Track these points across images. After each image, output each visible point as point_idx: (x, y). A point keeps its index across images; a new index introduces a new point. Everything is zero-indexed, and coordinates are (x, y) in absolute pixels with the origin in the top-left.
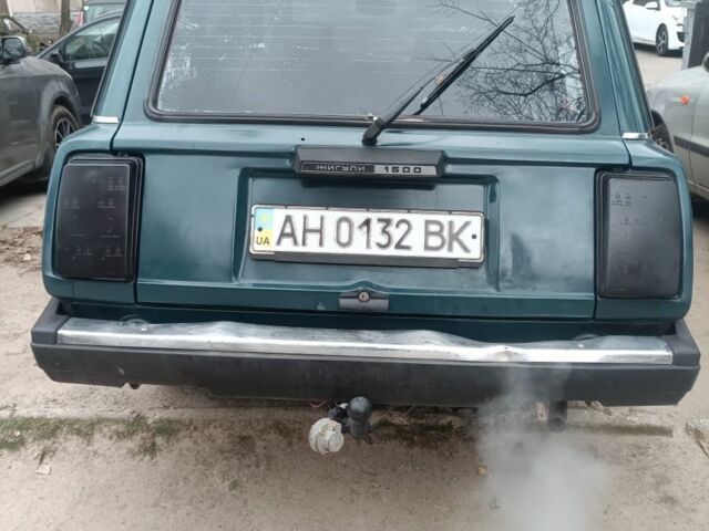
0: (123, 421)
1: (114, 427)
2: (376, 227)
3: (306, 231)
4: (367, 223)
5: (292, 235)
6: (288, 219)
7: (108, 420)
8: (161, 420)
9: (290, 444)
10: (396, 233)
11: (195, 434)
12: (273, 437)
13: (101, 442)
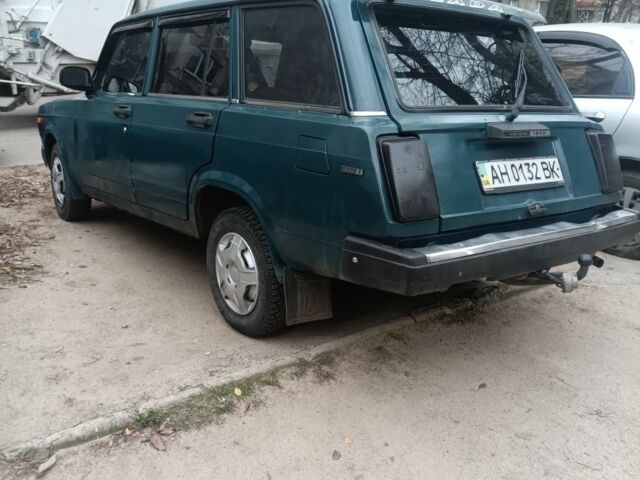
0: (294, 364)
1: (289, 371)
2: (525, 168)
3: (502, 174)
4: (521, 167)
5: (497, 177)
6: (492, 168)
7: (282, 367)
8: (318, 356)
9: (405, 343)
10: (533, 170)
11: (345, 357)
12: (393, 342)
13: (288, 384)
